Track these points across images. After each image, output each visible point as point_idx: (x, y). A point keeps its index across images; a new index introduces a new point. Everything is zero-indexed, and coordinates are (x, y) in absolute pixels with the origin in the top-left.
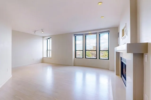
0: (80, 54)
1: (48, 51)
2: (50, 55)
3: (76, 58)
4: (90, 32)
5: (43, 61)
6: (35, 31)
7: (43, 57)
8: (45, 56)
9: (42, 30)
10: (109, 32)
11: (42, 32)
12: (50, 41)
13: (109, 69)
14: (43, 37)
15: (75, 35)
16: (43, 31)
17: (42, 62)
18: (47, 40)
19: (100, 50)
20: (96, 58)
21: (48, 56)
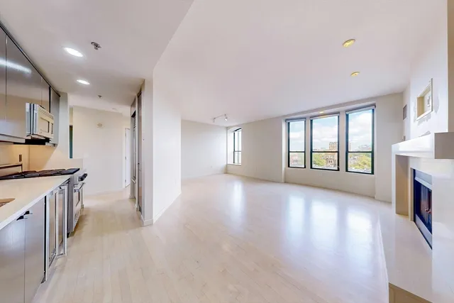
0: (298, 160)
1: (236, 153)
2: (239, 160)
3: (289, 166)
4: (322, 112)
5: (226, 171)
6: (215, 118)
7: (227, 165)
8: (230, 162)
9: (225, 115)
10: (373, 107)
11: (226, 120)
12: (239, 134)
13: (374, 198)
14: (227, 128)
15: (288, 121)
17: (225, 173)
18: (233, 134)
19: (347, 152)
20: (338, 170)
21: (236, 161)
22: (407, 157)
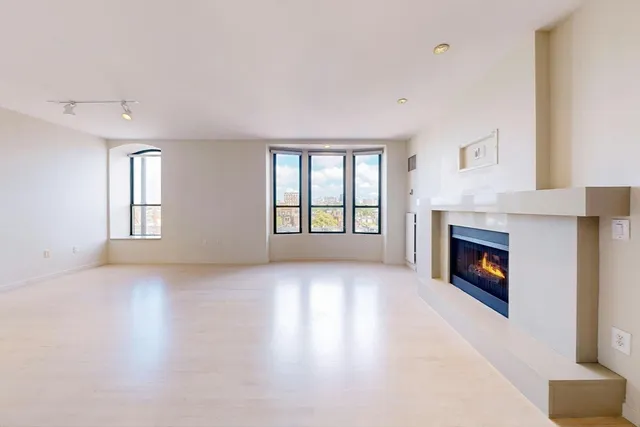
3: (275, 232)
4: (327, 147)
5: (107, 257)
6: (74, 103)
7: (109, 241)
8: (120, 231)
9: (124, 102)
10: (380, 152)
11: (127, 117)
14: (109, 143)
15: (274, 151)
16: (128, 112)
17: (100, 266)
18: (128, 160)
20: (344, 232)
21: (137, 230)
22: (439, 212)
